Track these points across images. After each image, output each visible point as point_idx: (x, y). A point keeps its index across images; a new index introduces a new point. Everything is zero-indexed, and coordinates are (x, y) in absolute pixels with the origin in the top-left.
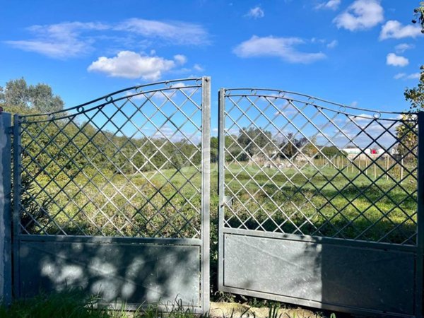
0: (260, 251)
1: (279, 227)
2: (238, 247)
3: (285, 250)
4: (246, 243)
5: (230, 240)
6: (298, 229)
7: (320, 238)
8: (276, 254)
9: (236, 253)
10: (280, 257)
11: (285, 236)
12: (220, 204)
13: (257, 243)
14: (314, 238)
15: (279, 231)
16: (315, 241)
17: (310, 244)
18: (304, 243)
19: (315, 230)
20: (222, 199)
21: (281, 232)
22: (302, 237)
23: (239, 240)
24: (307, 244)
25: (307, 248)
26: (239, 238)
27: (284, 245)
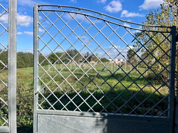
0: (64, 126)
1: (78, 107)
2: (48, 123)
3: (82, 124)
4: (54, 120)
5: (41, 119)
6: (91, 108)
7: (106, 114)
8: (75, 127)
9: (47, 128)
10: (78, 129)
11: (82, 114)
12: (35, 92)
13: (62, 120)
14: (102, 115)
15: (78, 110)
16: (103, 117)
17: (99, 119)
18: (95, 118)
19: (103, 108)
20: (36, 89)
21: (79, 111)
22: (94, 114)
23: (49, 118)
24: (97, 120)
25: (97, 122)
26: (49, 117)
27: (81, 120)
